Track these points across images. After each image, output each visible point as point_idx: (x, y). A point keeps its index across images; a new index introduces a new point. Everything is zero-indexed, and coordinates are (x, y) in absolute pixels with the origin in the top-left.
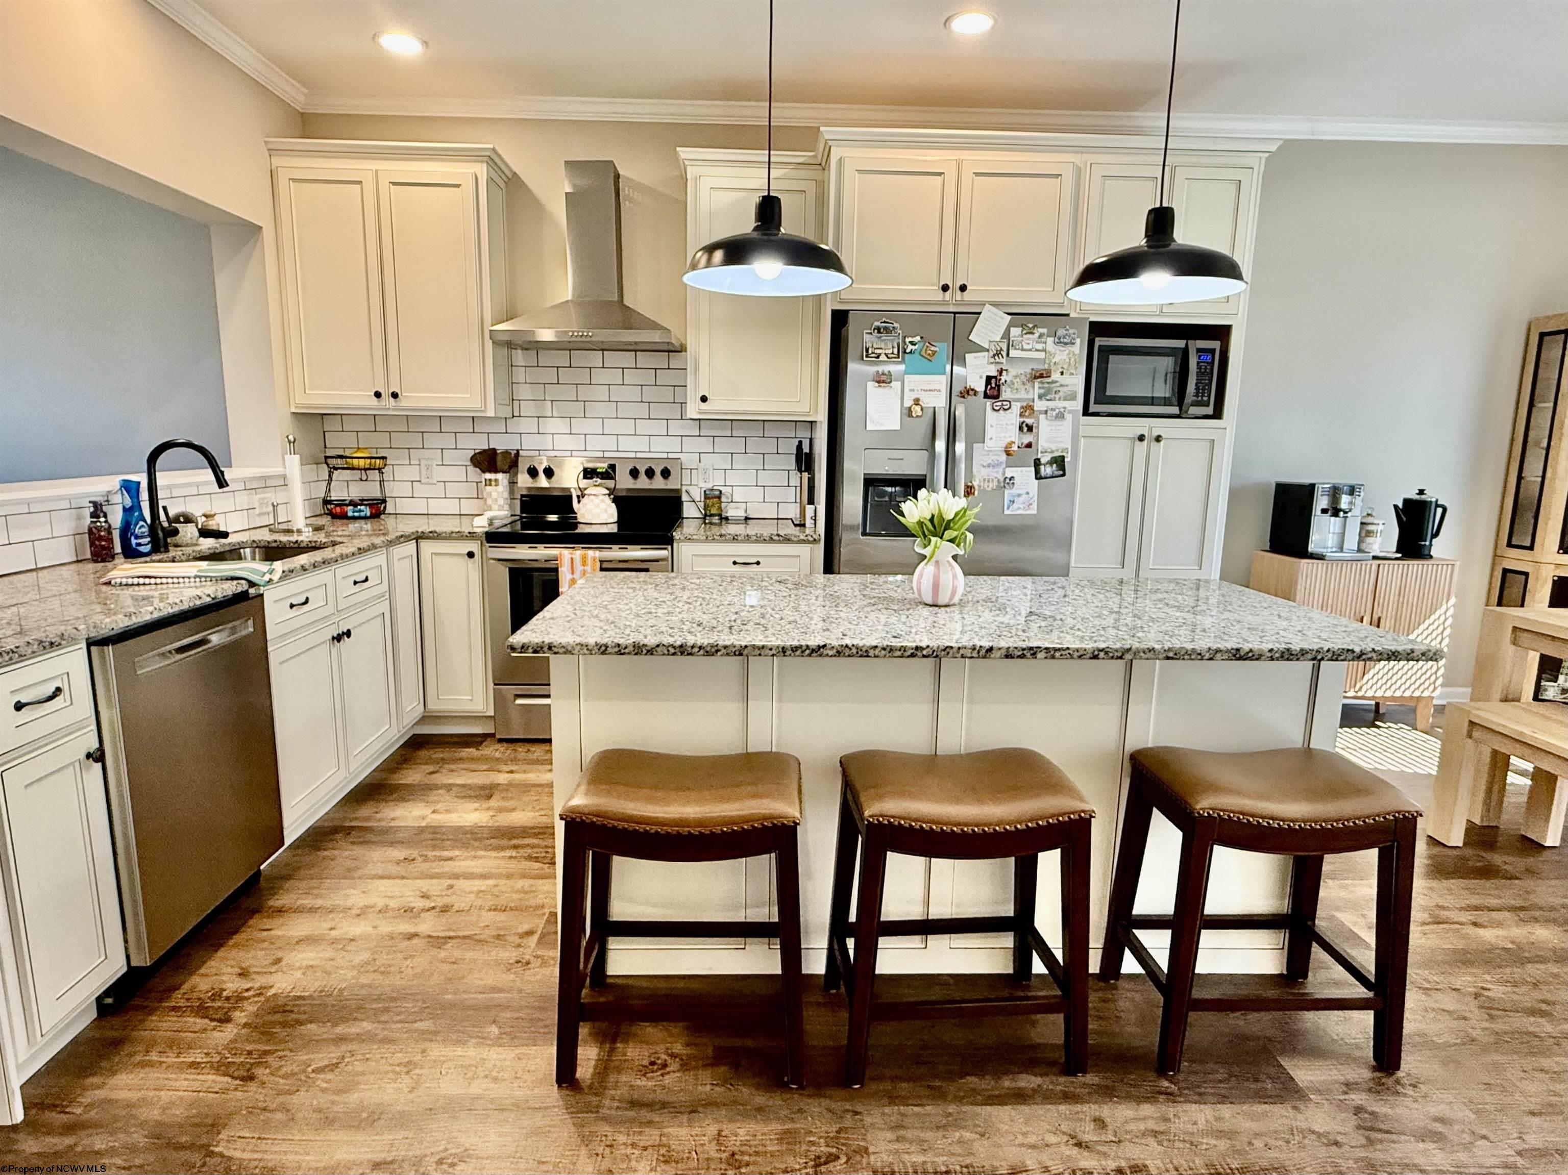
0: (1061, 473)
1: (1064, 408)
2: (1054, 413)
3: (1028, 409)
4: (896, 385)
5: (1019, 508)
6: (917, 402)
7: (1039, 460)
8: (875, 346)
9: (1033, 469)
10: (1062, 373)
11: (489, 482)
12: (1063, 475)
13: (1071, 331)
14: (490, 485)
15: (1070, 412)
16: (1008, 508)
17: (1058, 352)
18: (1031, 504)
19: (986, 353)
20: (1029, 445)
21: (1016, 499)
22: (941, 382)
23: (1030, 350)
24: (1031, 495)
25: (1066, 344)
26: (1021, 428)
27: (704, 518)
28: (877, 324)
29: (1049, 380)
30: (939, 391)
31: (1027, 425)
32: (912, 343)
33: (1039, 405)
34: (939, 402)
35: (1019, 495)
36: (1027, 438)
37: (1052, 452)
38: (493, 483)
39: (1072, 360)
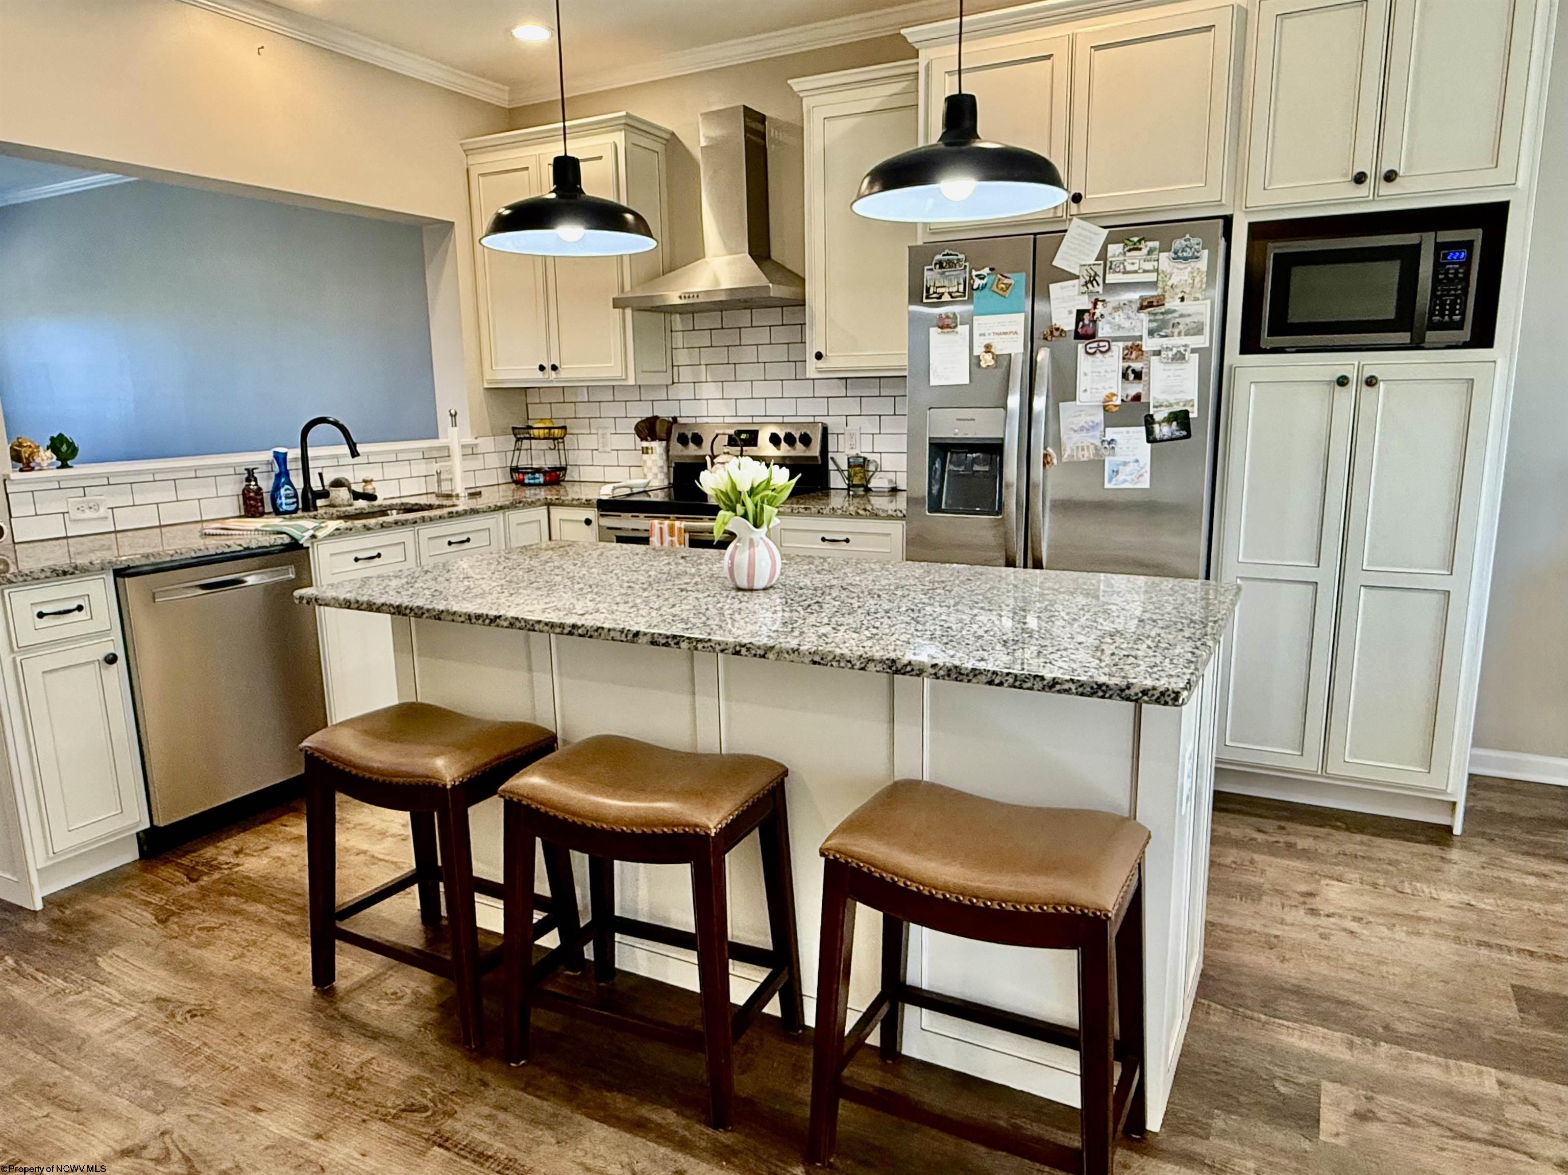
0: (1184, 433)
1: (1186, 346)
2: (1170, 354)
3: (1134, 349)
4: (963, 329)
5: (1125, 481)
6: (988, 348)
7: (1152, 416)
8: (937, 285)
9: (1143, 429)
10: (1182, 299)
11: (645, 451)
12: (1188, 436)
13: (1194, 241)
14: (647, 453)
15: (1194, 351)
16: (1110, 481)
17: (1175, 271)
18: (1141, 476)
19: (1076, 281)
20: (1137, 398)
21: (1121, 468)
22: (1017, 322)
23: (1136, 272)
24: (1141, 464)
25: (1186, 259)
26: (1125, 376)
27: (848, 490)
28: (939, 257)
29: (1162, 309)
30: (1016, 333)
31: (1134, 371)
32: (981, 277)
33: (1149, 344)
34: (1015, 347)
35: (1125, 464)
36: (1134, 388)
37: (1171, 405)
38: (650, 451)
39: (1197, 279)
